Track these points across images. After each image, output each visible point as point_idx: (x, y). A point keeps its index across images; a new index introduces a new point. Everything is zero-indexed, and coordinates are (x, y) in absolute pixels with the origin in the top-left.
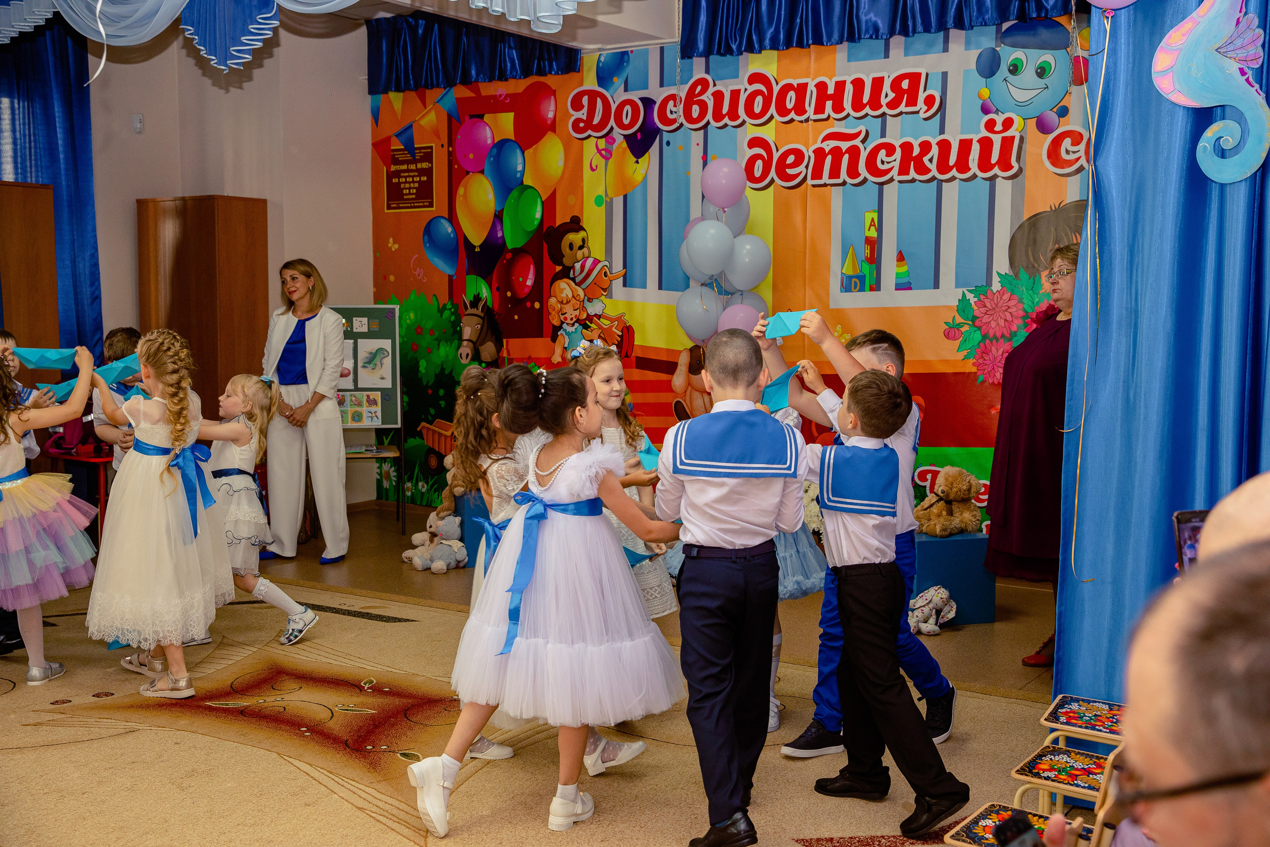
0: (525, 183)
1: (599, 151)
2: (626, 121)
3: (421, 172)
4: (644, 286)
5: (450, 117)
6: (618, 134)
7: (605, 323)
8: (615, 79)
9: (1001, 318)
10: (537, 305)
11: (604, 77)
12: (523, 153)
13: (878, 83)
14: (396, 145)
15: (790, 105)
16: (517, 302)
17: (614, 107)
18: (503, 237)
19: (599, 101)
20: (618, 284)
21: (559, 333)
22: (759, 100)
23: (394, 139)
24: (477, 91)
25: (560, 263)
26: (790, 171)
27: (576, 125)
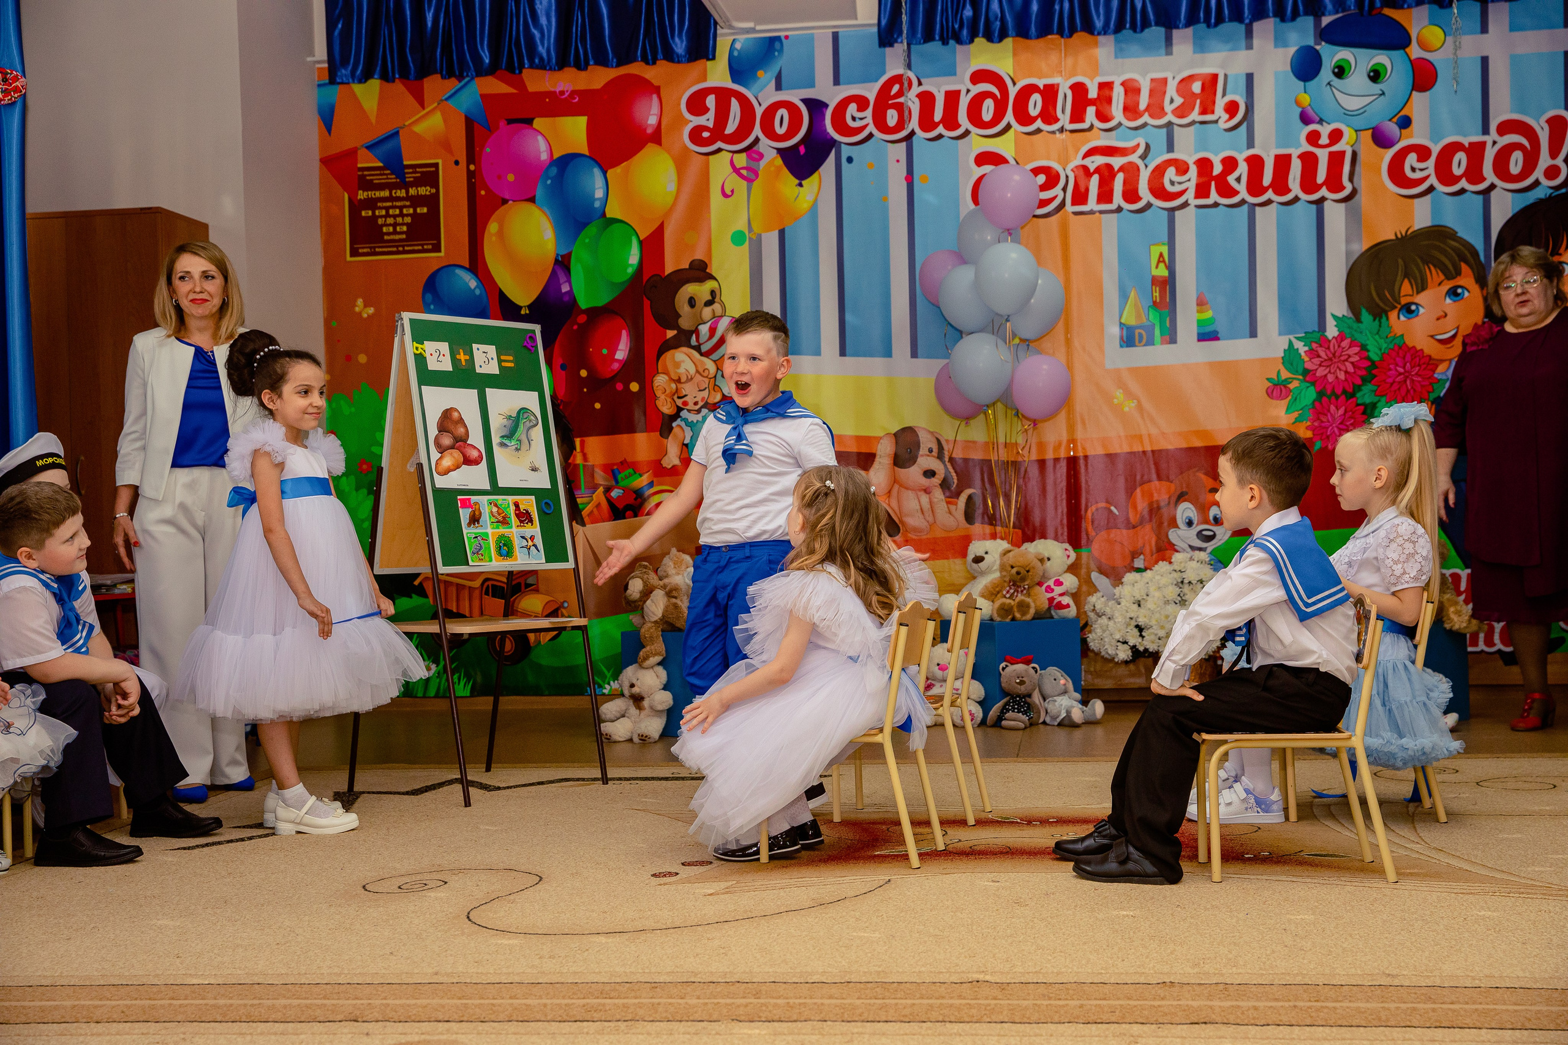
0: (608, 216)
1: (736, 171)
2: (781, 131)
3: (416, 201)
4: (817, 352)
5: (469, 122)
6: (768, 147)
8: (760, 73)
9: (1340, 370)
10: (634, 387)
11: (740, 70)
12: (605, 173)
13: (1159, 87)
14: (367, 161)
15: (1034, 111)
16: (599, 384)
17: (759, 112)
18: (571, 291)
19: (734, 103)
21: (674, 424)
22: (989, 103)
23: (362, 153)
24: (521, 85)
25: (675, 326)
26: (1041, 195)
27: (696, 135)
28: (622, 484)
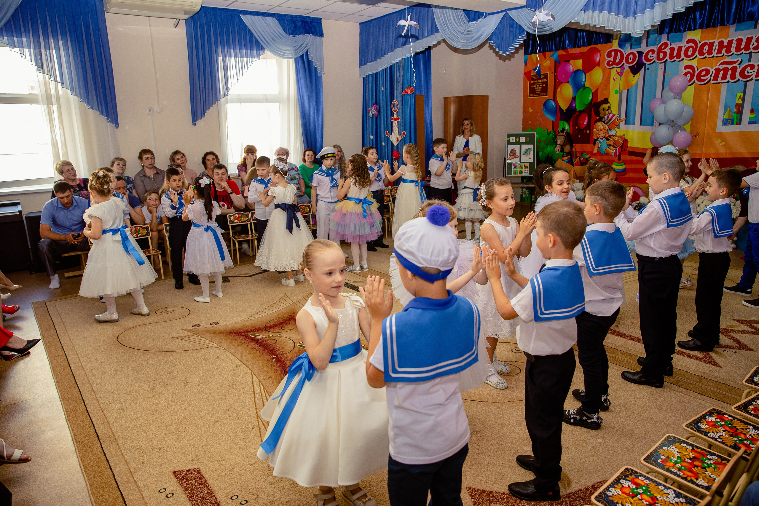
0: (585, 86)
1: (618, 73)
2: (630, 61)
3: (543, 83)
4: (634, 124)
5: (555, 62)
6: (626, 66)
7: (616, 138)
8: (626, 45)
10: (588, 132)
11: (622, 44)
12: (585, 74)
13: (749, 40)
14: (533, 73)
15: (705, 50)
16: (580, 131)
17: (625, 56)
18: (575, 106)
19: (619, 54)
20: (622, 124)
21: (597, 142)
22: (691, 50)
23: (533, 71)
24: (567, 52)
25: (599, 116)
26: (702, 78)
27: (608, 64)
28: (583, 157)
